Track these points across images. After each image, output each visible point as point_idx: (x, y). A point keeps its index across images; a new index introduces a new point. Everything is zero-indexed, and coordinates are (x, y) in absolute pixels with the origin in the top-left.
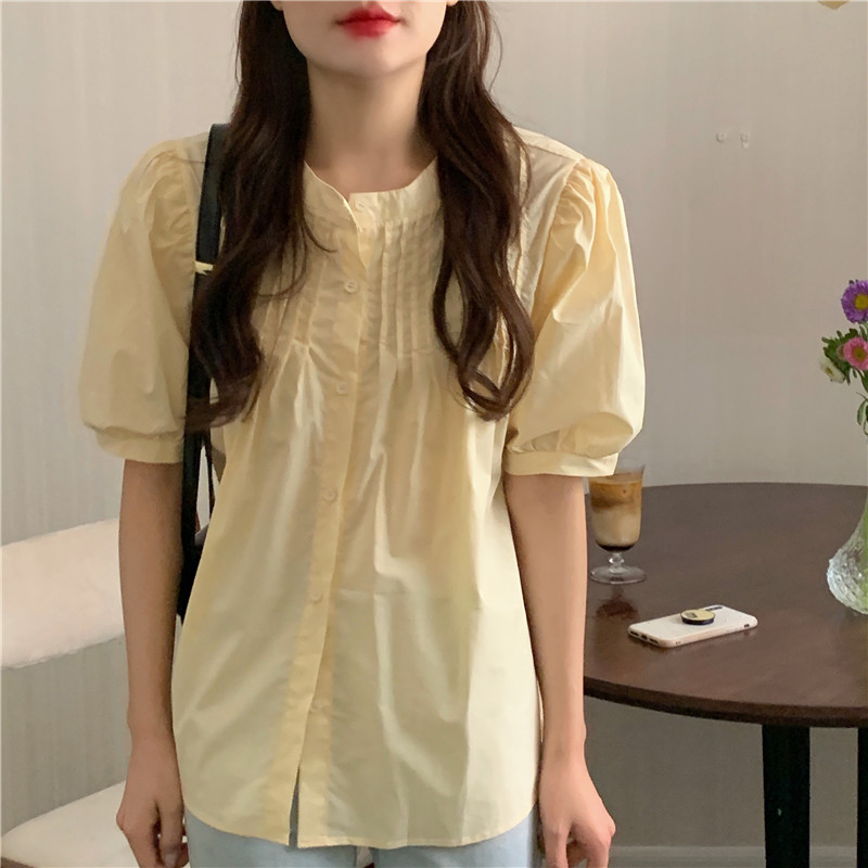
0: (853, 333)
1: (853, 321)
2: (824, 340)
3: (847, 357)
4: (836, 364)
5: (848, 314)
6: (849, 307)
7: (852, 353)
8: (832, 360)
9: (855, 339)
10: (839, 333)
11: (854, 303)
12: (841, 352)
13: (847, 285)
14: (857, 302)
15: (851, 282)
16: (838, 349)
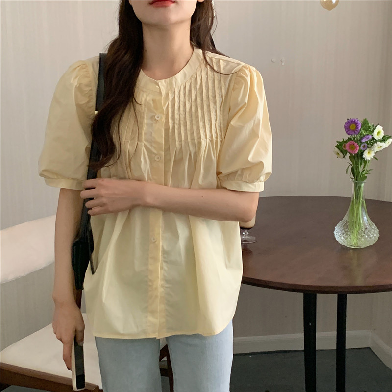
0: (350, 139)
1: (349, 134)
2: (337, 142)
3: (347, 148)
4: (341, 152)
5: (347, 132)
6: (348, 129)
7: (349, 146)
8: (339, 149)
9: (351, 141)
10: (343, 139)
11: (349, 127)
12: (345, 146)
13: (347, 121)
14: (351, 127)
15: (348, 119)
16: (343, 145)
